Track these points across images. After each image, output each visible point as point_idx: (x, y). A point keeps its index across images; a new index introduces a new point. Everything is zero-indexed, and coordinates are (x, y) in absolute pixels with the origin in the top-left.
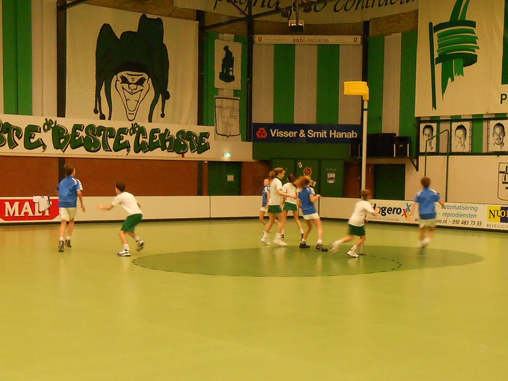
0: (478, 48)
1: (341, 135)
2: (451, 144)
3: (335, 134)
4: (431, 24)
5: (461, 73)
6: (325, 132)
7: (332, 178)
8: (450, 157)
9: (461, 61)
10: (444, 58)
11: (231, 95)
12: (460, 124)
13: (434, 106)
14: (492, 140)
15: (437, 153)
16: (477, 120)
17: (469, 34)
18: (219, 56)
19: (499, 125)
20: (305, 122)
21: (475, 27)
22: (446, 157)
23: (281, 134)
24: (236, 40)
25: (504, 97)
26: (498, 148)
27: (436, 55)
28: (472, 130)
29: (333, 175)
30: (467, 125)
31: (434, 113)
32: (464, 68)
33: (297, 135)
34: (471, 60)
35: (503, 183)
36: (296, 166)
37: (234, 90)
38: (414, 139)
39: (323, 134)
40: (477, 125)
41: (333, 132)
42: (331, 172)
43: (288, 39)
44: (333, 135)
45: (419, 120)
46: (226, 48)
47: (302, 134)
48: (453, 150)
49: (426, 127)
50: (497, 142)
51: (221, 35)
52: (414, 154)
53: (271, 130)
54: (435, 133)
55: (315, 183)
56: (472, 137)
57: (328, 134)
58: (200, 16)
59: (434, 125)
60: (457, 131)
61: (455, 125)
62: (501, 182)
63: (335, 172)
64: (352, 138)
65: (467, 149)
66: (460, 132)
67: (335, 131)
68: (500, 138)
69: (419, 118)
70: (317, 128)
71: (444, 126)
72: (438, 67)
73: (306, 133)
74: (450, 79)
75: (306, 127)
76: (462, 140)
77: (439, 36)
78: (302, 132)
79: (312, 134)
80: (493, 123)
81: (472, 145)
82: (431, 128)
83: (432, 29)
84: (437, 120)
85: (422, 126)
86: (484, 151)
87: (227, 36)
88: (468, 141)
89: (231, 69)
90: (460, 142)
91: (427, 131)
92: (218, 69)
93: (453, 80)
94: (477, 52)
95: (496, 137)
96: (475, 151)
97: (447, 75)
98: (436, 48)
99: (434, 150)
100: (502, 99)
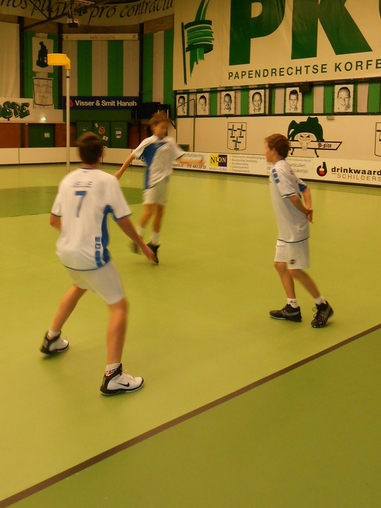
0: (213, 39)
1: (125, 104)
2: (196, 109)
3: (120, 103)
4: (183, 24)
5: (202, 58)
6: (114, 102)
7: (119, 135)
8: (196, 119)
9: (202, 49)
10: (192, 48)
11: (46, 76)
12: (202, 94)
13: (185, 82)
14: (224, 106)
15: (188, 116)
16: (214, 91)
17: (208, 30)
18: (36, 49)
19: (228, 95)
20: (99, 95)
21: (211, 25)
22: (193, 118)
23: (83, 104)
24: (49, 37)
25: (231, 74)
26: (227, 112)
27: (186, 46)
28: (210, 99)
29: (120, 133)
30: (207, 95)
31: (185, 88)
32: (205, 54)
33: (94, 104)
34: (209, 48)
35: (231, 137)
36: (94, 126)
37: (48, 73)
38: (172, 106)
39: (113, 103)
40: (213, 95)
41: (119, 102)
42: (118, 130)
43: (86, 37)
44: (119, 104)
45: (176, 93)
46: (41, 43)
47: (98, 103)
48: (199, 114)
49: (181, 97)
50: (226, 107)
51: (37, 34)
52: (173, 117)
53: (76, 101)
54: (186, 101)
55: (107, 138)
56: (210, 104)
57: (116, 104)
58: (20, 20)
59: (186, 96)
60: (201, 100)
61: (199, 95)
62: (229, 136)
63: (121, 130)
64: (133, 106)
65: (207, 113)
66: (202, 101)
67: (121, 101)
68: (229, 105)
69: (176, 91)
70: (108, 99)
71: (192, 97)
72: (188, 54)
73: (101, 103)
74: (195, 63)
75: (101, 99)
76: (204, 106)
77: (188, 32)
78: (98, 102)
79: (105, 103)
80: (224, 93)
81: (210, 110)
82: (183, 98)
83: (184, 27)
84: (187, 92)
85: (178, 96)
86: (218, 114)
87: (41, 34)
88: (207, 107)
89: (46, 58)
90: (203, 108)
91: (181, 100)
92: (35, 58)
93: (197, 63)
94: (213, 43)
95: (226, 104)
96: (212, 115)
97: (194, 60)
98: (186, 40)
99: (186, 114)
100: (230, 76)
